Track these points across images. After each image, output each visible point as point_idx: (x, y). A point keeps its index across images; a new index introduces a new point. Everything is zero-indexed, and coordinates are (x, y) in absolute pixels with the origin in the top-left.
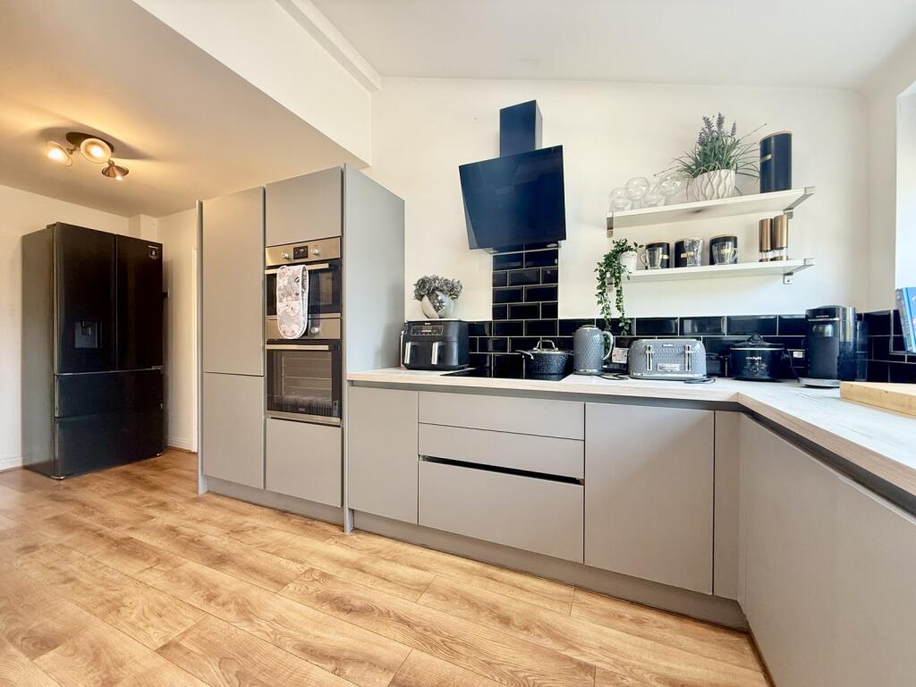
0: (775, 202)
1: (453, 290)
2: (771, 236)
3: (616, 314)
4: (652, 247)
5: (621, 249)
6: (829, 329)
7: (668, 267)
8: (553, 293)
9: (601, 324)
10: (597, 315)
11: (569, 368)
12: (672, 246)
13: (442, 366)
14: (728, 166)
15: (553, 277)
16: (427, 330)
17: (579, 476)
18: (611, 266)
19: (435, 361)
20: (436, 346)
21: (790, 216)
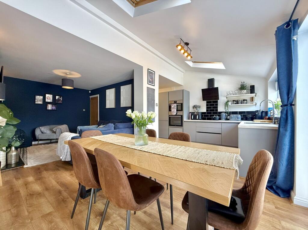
0: (253, 95)
1: (199, 107)
2: (252, 99)
3: (227, 111)
4: (233, 101)
5: (228, 101)
6: (257, 113)
7: (236, 104)
8: (217, 107)
9: (225, 112)
10: (224, 111)
11: (220, 119)
12: (237, 101)
13: (198, 119)
14: (245, 89)
15: (217, 105)
16: (196, 113)
17: (221, 133)
18: (226, 104)
19: (197, 118)
20: (197, 116)
21: (256, 96)
